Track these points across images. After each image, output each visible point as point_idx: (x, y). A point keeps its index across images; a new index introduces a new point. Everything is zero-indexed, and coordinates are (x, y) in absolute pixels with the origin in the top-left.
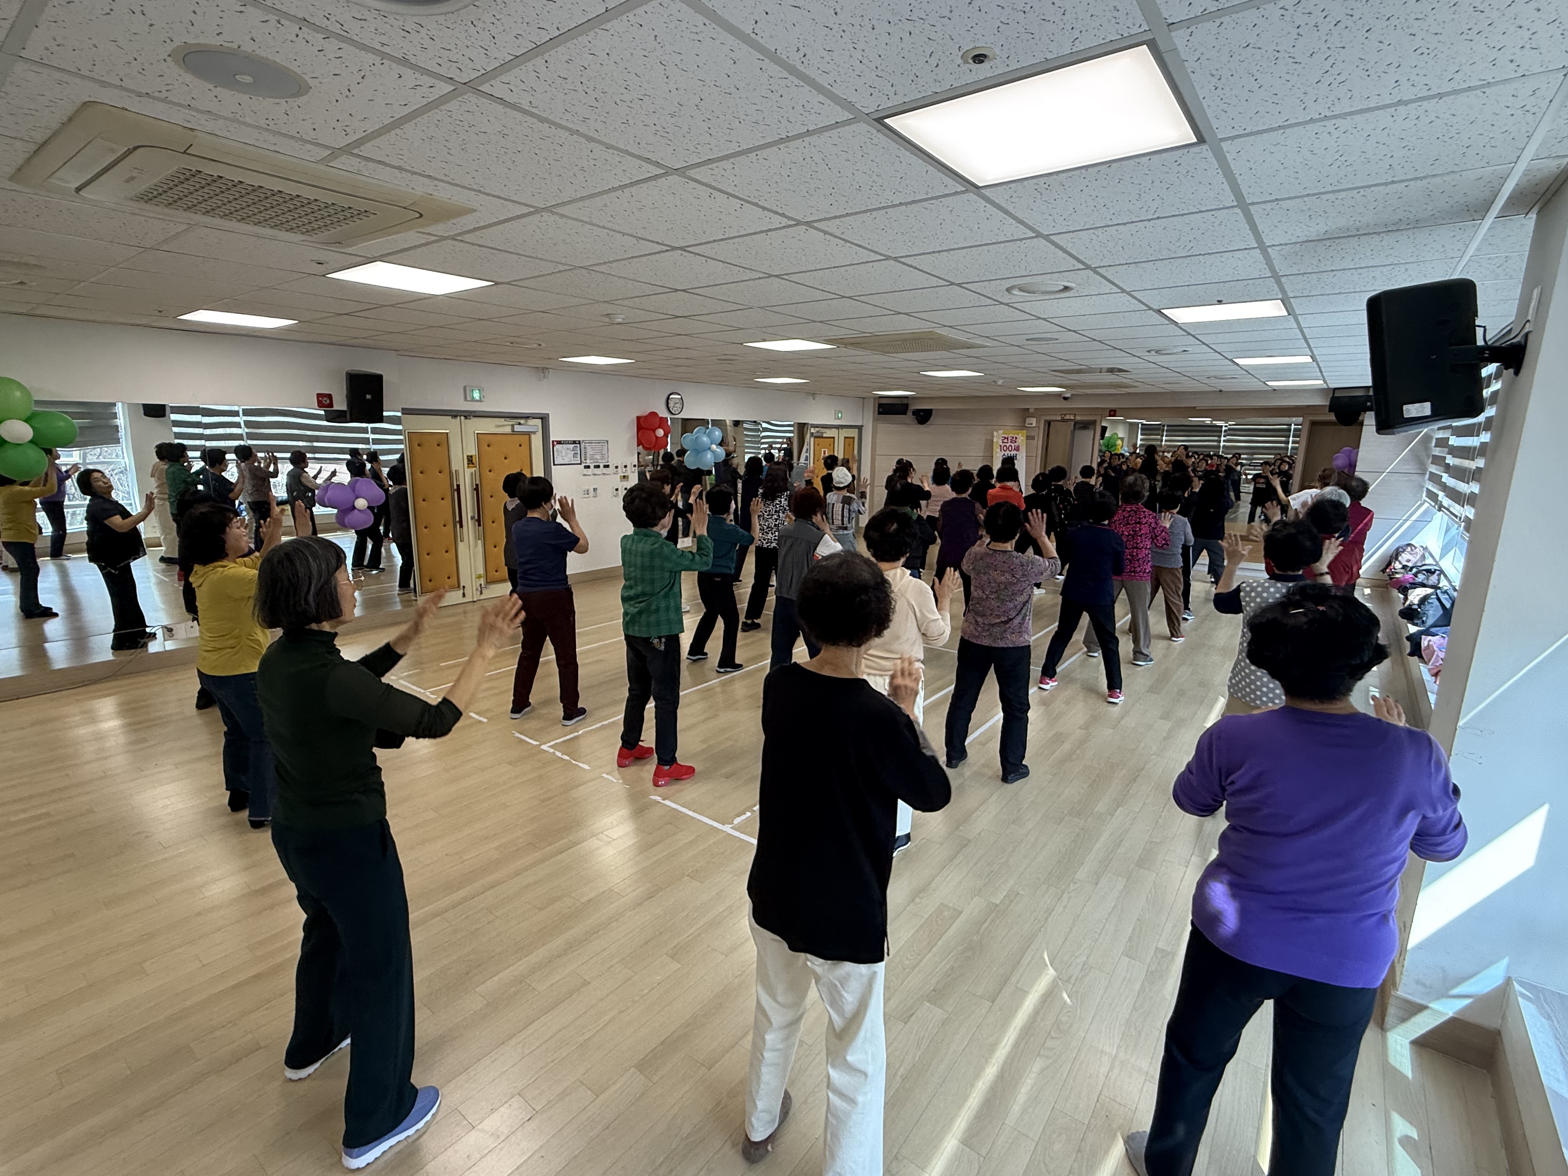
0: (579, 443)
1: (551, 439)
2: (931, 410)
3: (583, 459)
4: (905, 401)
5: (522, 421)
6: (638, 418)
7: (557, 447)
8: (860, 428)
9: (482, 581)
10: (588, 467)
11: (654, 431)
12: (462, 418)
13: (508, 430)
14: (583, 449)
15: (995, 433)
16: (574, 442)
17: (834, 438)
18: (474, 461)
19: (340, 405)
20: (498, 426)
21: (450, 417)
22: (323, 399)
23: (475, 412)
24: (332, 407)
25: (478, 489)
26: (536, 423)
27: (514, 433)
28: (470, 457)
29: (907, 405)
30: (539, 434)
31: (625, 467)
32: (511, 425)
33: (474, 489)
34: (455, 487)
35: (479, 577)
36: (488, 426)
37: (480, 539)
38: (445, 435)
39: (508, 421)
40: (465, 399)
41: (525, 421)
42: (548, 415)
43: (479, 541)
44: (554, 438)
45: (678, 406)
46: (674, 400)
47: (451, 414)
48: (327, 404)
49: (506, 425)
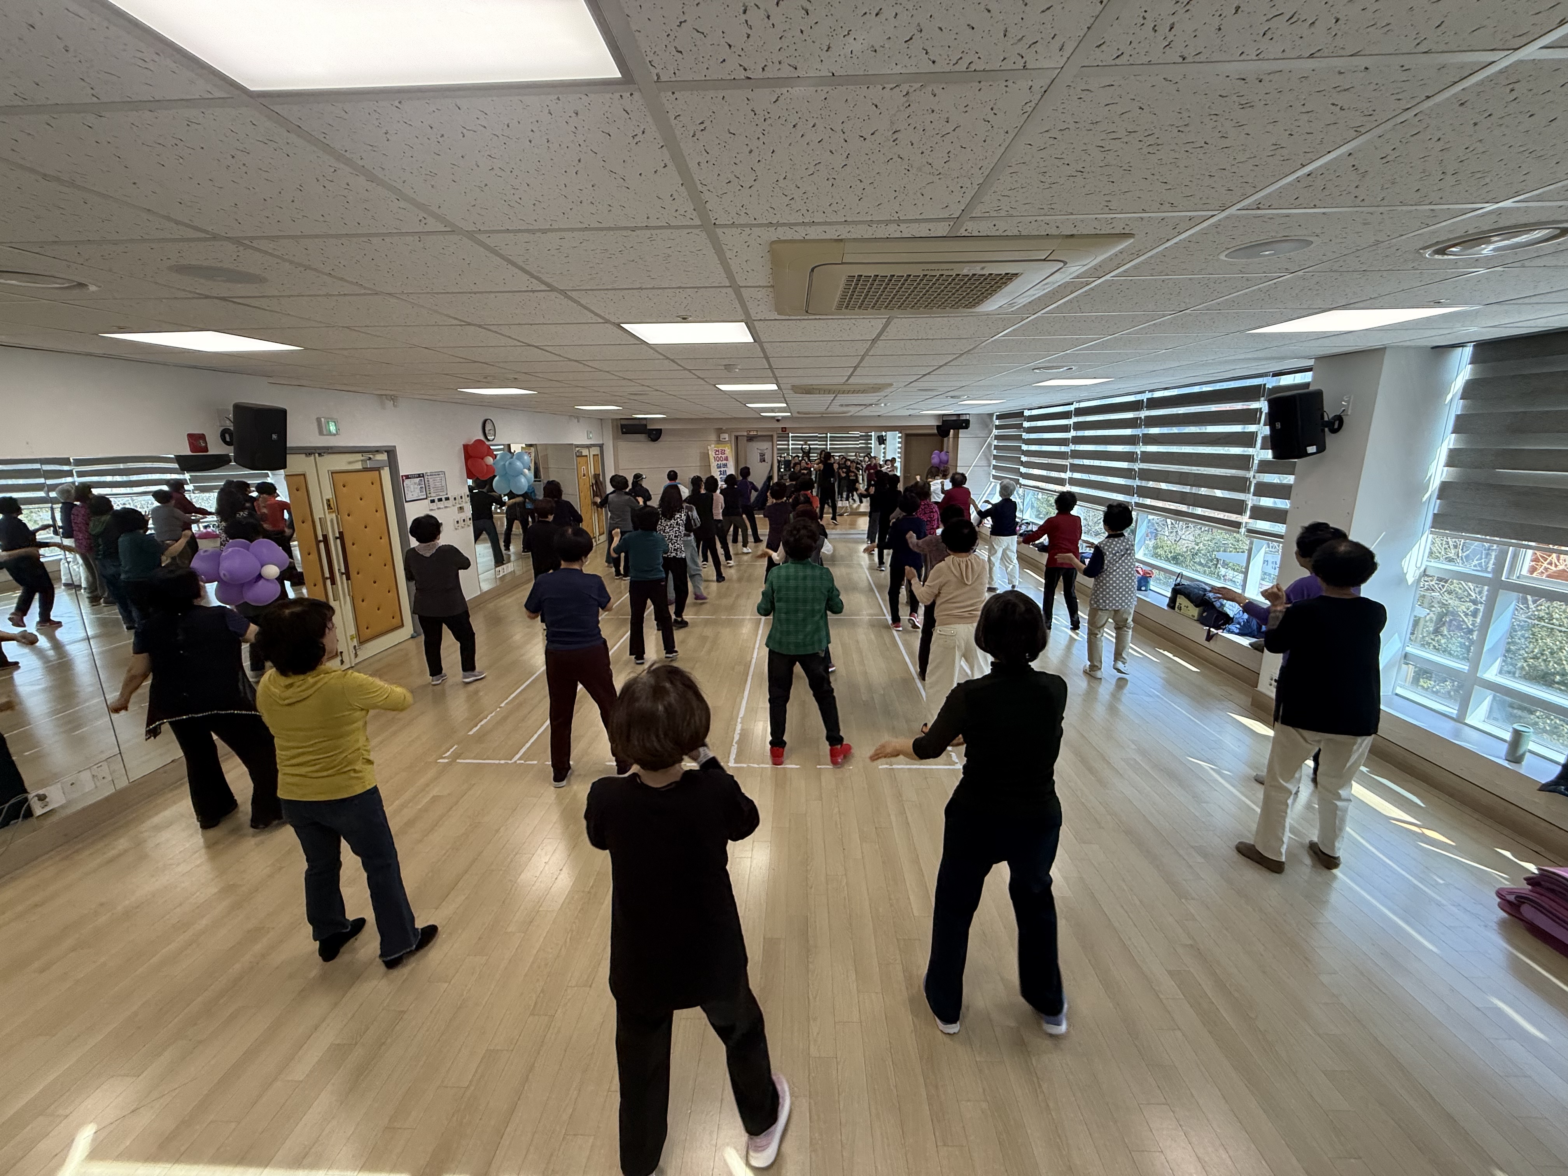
0: (423, 477)
1: (400, 474)
2: (661, 430)
3: (428, 492)
4: (644, 422)
5: (371, 456)
7: (407, 482)
8: (601, 446)
9: (355, 642)
10: (433, 501)
11: (482, 459)
12: (317, 455)
13: (359, 466)
14: (426, 482)
15: (709, 447)
16: (419, 476)
17: (587, 456)
18: (332, 506)
19: (216, 448)
20: (350, 463)
21: (304, 456)
22: (196, 440)
23: (331, 448)
24: (207, 451)
25: (341, 537)
26: (384, 457)
27: (365, 470)
28: (328, 500)
29: (646, 425)
30: (387, 469)
31: (461, 497)
32: (362, 461)
33: (337, 538)
34: (321, 538)
35: (352, 638)
36: (341, 463)
37: (349, 595)
38: (303, 477)
39: (359, 457)
40: (321, 433)
41: (374, 455)
42: (395, 447)
43: (348, 598)
44: (402, 472)
45: (492, 432)
46: (488, 427)
47: (306, 451)
48: (201, 447)
49: (357, 461)
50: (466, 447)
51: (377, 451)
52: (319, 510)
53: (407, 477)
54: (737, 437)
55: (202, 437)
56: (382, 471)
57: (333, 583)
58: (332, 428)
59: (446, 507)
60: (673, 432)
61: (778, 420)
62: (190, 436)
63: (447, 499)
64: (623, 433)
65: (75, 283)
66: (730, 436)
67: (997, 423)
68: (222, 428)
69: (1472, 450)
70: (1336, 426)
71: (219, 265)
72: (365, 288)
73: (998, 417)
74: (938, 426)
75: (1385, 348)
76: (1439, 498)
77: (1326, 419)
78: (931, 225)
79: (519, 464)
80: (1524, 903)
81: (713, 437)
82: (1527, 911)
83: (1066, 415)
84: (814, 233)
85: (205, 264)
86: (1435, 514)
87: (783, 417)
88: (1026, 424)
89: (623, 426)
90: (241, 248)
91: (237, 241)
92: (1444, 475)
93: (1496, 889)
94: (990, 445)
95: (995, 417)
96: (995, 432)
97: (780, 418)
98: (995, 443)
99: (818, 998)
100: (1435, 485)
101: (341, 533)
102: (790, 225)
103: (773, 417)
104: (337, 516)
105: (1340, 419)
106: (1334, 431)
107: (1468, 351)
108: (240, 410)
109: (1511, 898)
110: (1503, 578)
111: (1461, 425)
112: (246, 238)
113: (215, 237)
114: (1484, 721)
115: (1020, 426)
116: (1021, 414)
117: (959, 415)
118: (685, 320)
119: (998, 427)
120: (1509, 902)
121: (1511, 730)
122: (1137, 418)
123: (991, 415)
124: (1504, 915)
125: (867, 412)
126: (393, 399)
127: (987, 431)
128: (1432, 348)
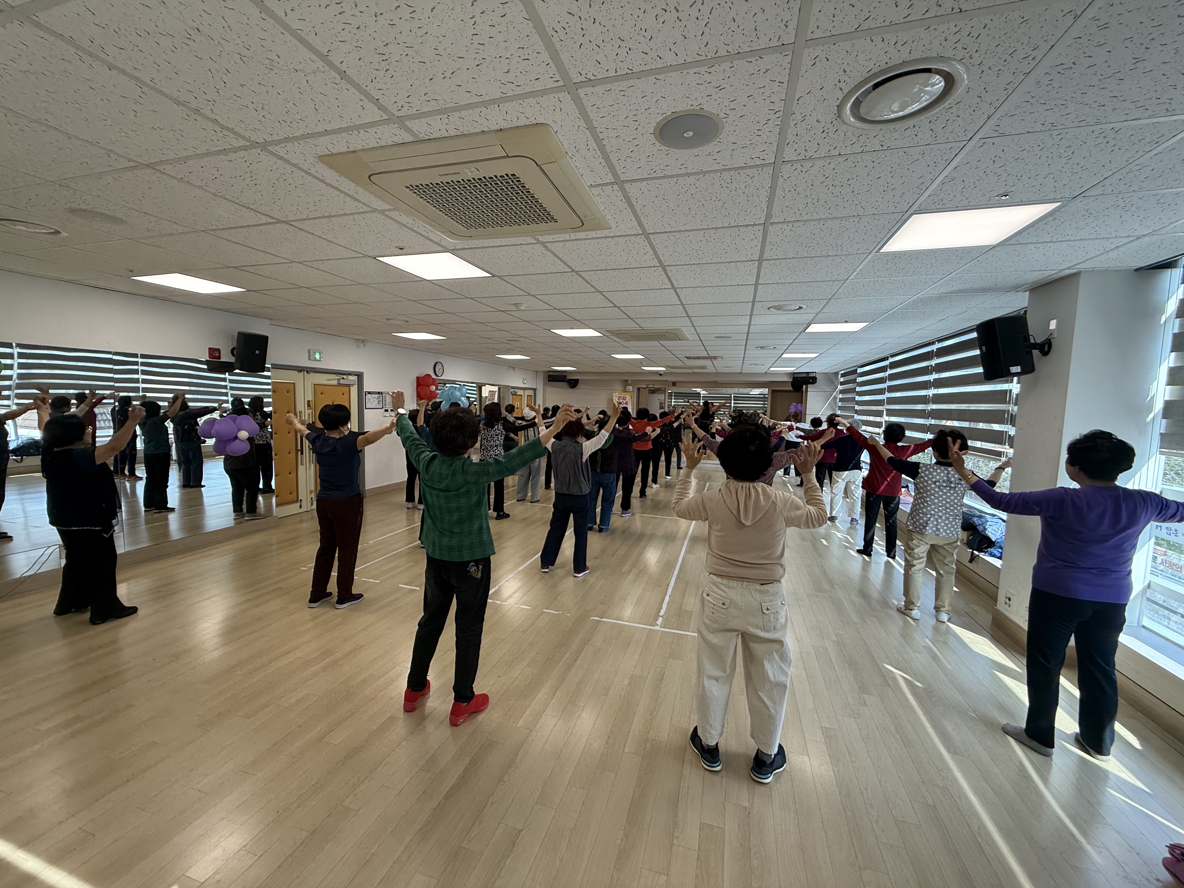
0: (382, 394)
1: (365, 391)
2: (578, 380)
3: (384, 405)
4: (564, 374)
5: (345, 377)
6: (418, 378)
7: (368, 396)
8: (535, 390)
10: (387, 411)
11: (429, 387)
12: (305, 372)
13: (335, 382)
14: (384, 398)
15: (614, 395)
16: (379, 393)
17: (521, 395)
18: (311, 405)
19: (226, 357)
20: (329, 380)
21: (296, 372)
22: (214, 352)
23: (315, 368)
24: (220, 359)
26: (354, 378)
27: (339, 385)
28: (309, 401)
29: (566, 376)
30: (356, 386)
32: (337, 379)
36: (322, 379)
38: (293, 384)
39: (333, 376)
40: (309, 359)
41: (347, 376)
42: (363, 372)
44: (366, 389)
45: (441, 371)
46: (438, 367)
47: (297, 369)
48: (217, 356)
49: (335, 379)
51: (349, 374)
52: (301, 406)
53: (369, 393)
55: (219, 350)
56: (352, 388)
57: (302, 453)
58: (317, 356)
60: (588, 382)
61: (661, 375)
62: (210, 349)
64: (549, 381)
66: (633, 388)
67: (842, 380)
68: (233, 346)
70: (1046, 349)
73: (843, 375)
74: (793, 382)
75: (1080, 272)
76: (1164, 417)
77: (1032, 341)
81: (619, 387)
83: (884, 369)
86: (1161, 434)
88: (859, 380)
89: (549, 376)
92: (1167, 395)
94: (835, 398)
95: (839, 375)
96: (840, 387)
97: (662, 373)
103: (652, 372)
105: (1049, 343)
106: (1044, 353)
108: (244, 337)
111: (1179, 343)
115: (855, 381)
116: (855, 372)
117: (808, 373)
122: (930, 366)
123: (836, 374)
126: (364, 341)
127: (832, 387)
128: (1136, 270)
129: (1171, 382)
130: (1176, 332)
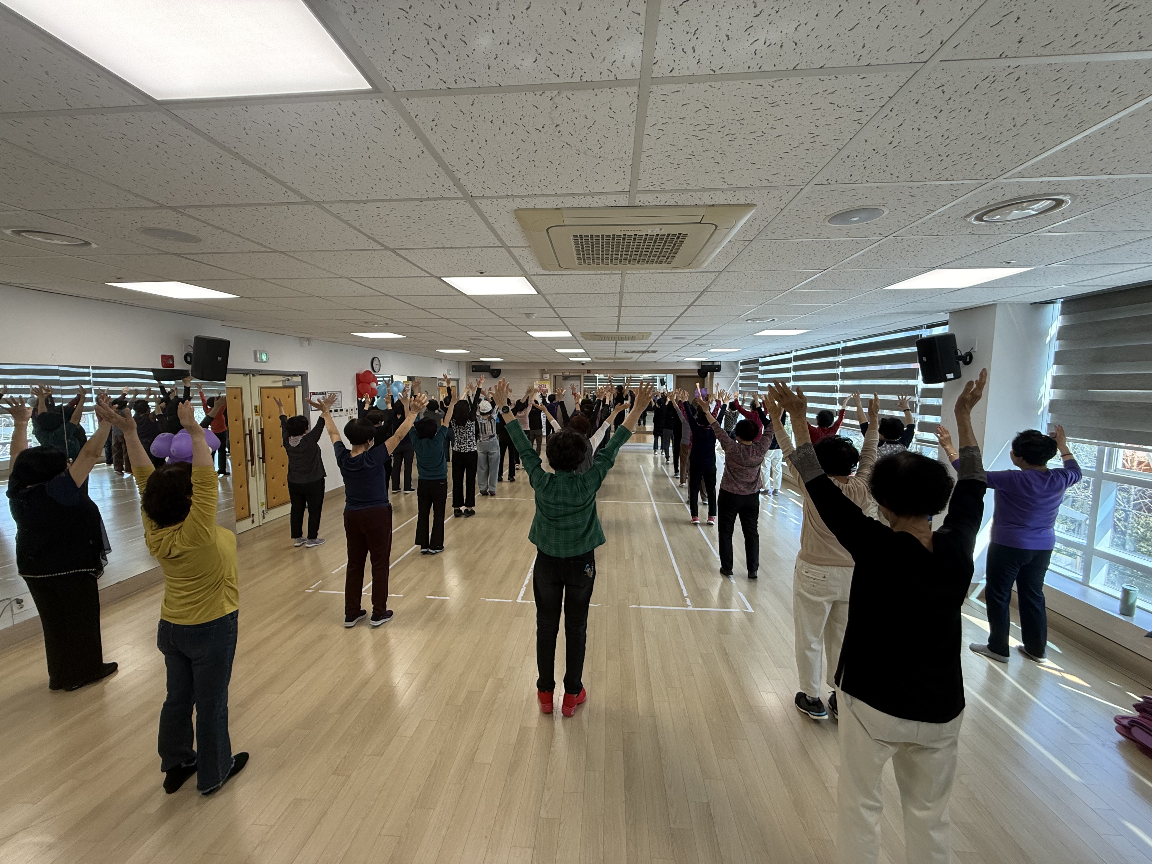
2: (500, 369)
4: (488, 364)
5: (290, 378)
9: (264, 508)
12: (251, 375)
13: (280, 384)
18: (258, 410)
19: (179, 365)
20: (274, 382)
21: (242, 375)
22: (167, 359)
23: (262, 371)
24: (173, 367)
25: (262, 432)
26: (299, 379)
27: (285, 387)
28: (256, 407)
29: (489, 366)
30: (300, 388)
31: (352, 410)
32: (283, 381)
33: (259, 433)
34: (247, 432)
35: (262, 504)
36: (268, 381)
37: (263, 473)
38: (240, 389)
39: (281, 378)
40: (256, 360)
41: (292, 378)
42: (307, 372)
43: (262, 475)
44: (311, 390)
45: (378, 366)
46: (376, 362)
47: (243, 372)
48: (170, 364)
49: (280, 381)
50: (358, 375)
51: (295, 375)
52: (249, 412)
53: (314, 394)
54: (555, 377)
55: (171, 357)
56: (296, 389)
57: (252, 464)
58: (264, 358)
59: (340, 416)
60: (509, 372)
61: (583, 364)
62: (163, 357)
63: (341, 410)
64: (473, 371)
65: (83, 242)
66: (550, 376)
67: (741, 367)
68: (186, 352)
69: (1069, 376)
70: (968, 360)
71: (168, 227)
72: (266, 247)
73: (742, 364)
74: (699, 370)
75: (996, 304)
76: (1050, 411)
77: (959, 354)
78: (615, 197)
79: (395, 389)
80: (1134, 726)
81: (538, 376)
82: (1136, 732)
83: (788, 361)
84: (540, 203)
85: (159, 226)
86: (1048, 424)
87: (587, 362)
88: (761, 368)
89: (473, 367)
90: (179, 215)
91: (174, 209)
92: (1052, 396)
93: (1114, 716)
94: (736, 383)
95: (739, 364)
96: (740, 374)
97: (584, 362)
98: (740, 382)
99: (554, 773)
100: (1046, 403)
101: (262, 429)
102: (522, 197)
103: (579, 362)
104: (260, 418)
105: (970, 355)
106: (967, 363)
107: (1058, 307)
108: (201, 342)
109: (1125, 722)
110: (1104, 471)
111: (1060, 358)
112: (179, 207)
113: (162, 207)
114: (1105, 585)
115: (757, 369)
116: (756, 361)
117: (713, 362)
118: (482, 274)
119: (742, 371)
120: (1124, 726)
121: (1121, 589)
122: (836, 362)
123: (737, 362)
124: (1121, 738)
125: (646, 358)
126: (308, 340)
127: (734, 373)
128: (1031, 304)
129: (1055, 386)
130: (1057, 350)
